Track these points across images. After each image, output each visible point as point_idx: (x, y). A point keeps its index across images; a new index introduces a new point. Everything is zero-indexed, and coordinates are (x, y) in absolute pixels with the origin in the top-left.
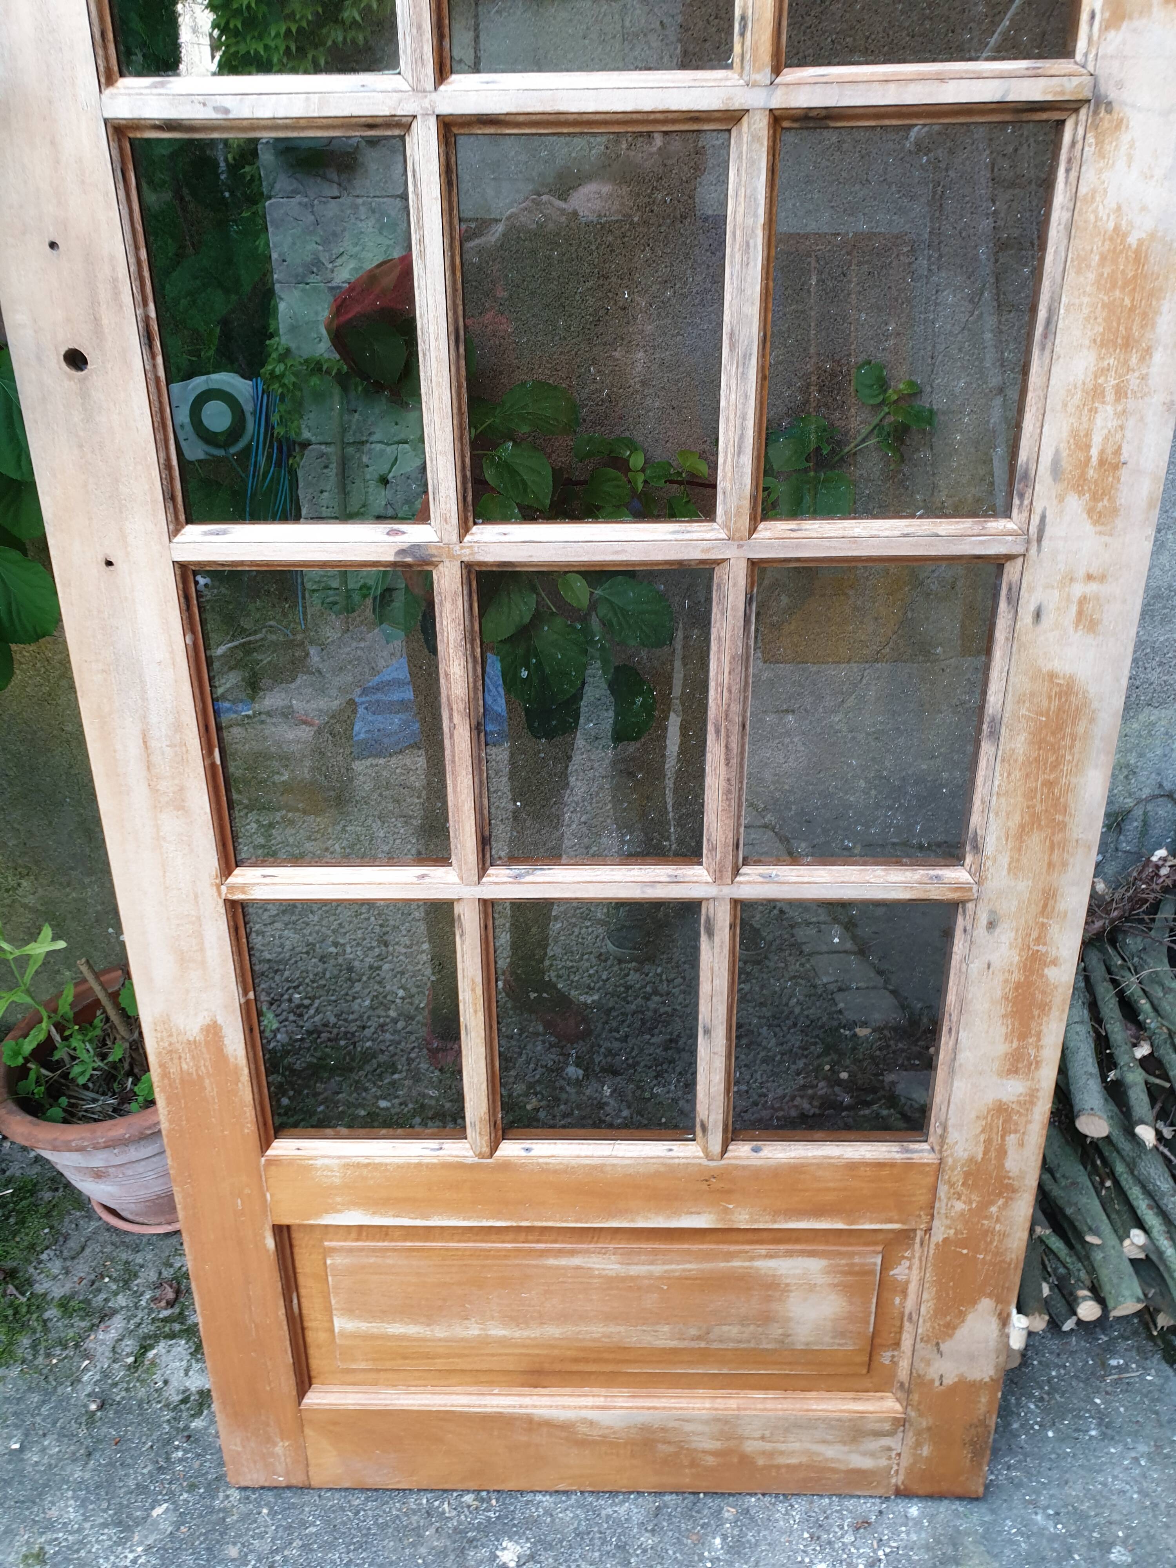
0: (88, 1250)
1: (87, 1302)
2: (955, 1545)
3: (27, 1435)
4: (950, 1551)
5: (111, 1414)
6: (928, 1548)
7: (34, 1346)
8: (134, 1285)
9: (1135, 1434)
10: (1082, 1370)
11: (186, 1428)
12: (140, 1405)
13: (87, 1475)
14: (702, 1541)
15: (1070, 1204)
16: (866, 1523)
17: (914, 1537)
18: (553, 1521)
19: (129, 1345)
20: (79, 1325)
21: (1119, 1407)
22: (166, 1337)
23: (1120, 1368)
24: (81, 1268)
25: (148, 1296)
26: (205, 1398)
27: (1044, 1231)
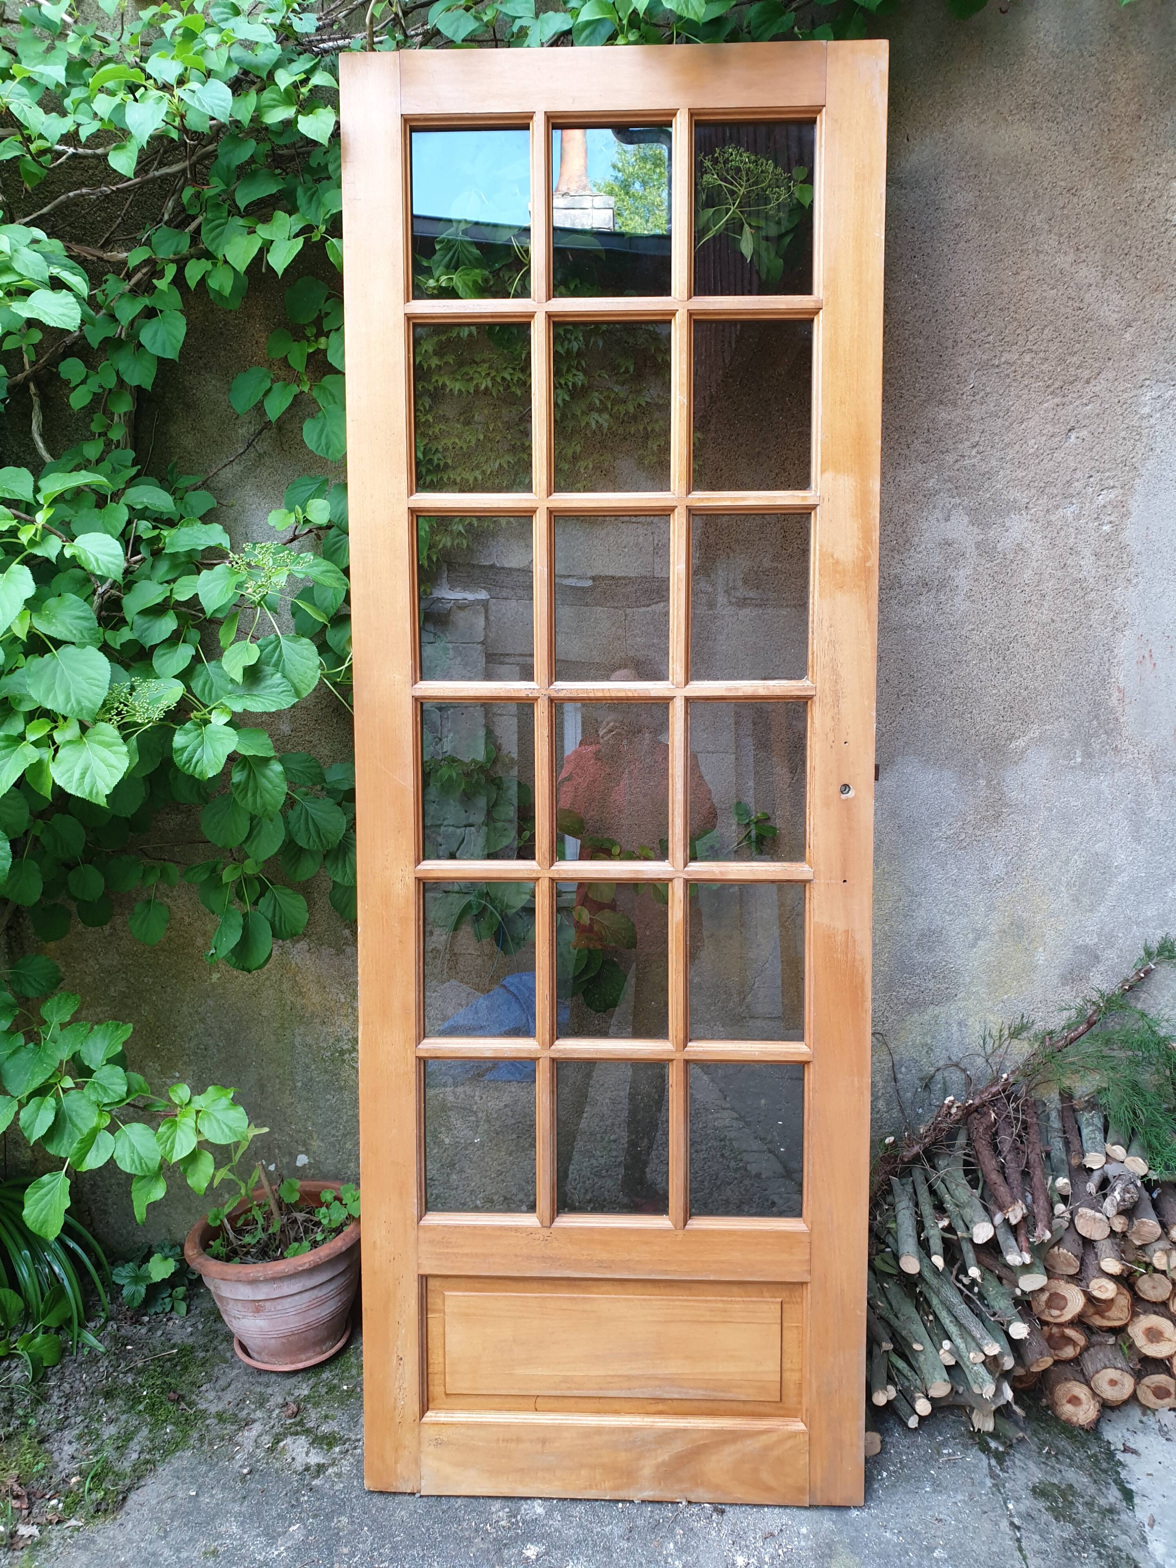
0: (232, 1387)
1: (236, 1415)
2: (830, 1548)
3: (200, 1487)
4: (827, 1551)
5: (257, 1477)
6: (812, 1549)
7: (201, 1438)
8: (267, 1406)
9: (956, 1491)
10: (924, 1456)
11: (309, 1484)
12: (276, 1472)
13: (243, 1509)
14: (661, 1545)
15: (905, 1328)
16: (772, 1535)
17: (803, 1543)
18: (560, 1534)
19: (267, 1441)
20: (231, 1428)
21: (947, 1476)
22: (291, 1434)
23: (949, 1454)
24: (229, 1396)
25: (277, 1411)
26: (321, 1468)
27: (887, 1346)
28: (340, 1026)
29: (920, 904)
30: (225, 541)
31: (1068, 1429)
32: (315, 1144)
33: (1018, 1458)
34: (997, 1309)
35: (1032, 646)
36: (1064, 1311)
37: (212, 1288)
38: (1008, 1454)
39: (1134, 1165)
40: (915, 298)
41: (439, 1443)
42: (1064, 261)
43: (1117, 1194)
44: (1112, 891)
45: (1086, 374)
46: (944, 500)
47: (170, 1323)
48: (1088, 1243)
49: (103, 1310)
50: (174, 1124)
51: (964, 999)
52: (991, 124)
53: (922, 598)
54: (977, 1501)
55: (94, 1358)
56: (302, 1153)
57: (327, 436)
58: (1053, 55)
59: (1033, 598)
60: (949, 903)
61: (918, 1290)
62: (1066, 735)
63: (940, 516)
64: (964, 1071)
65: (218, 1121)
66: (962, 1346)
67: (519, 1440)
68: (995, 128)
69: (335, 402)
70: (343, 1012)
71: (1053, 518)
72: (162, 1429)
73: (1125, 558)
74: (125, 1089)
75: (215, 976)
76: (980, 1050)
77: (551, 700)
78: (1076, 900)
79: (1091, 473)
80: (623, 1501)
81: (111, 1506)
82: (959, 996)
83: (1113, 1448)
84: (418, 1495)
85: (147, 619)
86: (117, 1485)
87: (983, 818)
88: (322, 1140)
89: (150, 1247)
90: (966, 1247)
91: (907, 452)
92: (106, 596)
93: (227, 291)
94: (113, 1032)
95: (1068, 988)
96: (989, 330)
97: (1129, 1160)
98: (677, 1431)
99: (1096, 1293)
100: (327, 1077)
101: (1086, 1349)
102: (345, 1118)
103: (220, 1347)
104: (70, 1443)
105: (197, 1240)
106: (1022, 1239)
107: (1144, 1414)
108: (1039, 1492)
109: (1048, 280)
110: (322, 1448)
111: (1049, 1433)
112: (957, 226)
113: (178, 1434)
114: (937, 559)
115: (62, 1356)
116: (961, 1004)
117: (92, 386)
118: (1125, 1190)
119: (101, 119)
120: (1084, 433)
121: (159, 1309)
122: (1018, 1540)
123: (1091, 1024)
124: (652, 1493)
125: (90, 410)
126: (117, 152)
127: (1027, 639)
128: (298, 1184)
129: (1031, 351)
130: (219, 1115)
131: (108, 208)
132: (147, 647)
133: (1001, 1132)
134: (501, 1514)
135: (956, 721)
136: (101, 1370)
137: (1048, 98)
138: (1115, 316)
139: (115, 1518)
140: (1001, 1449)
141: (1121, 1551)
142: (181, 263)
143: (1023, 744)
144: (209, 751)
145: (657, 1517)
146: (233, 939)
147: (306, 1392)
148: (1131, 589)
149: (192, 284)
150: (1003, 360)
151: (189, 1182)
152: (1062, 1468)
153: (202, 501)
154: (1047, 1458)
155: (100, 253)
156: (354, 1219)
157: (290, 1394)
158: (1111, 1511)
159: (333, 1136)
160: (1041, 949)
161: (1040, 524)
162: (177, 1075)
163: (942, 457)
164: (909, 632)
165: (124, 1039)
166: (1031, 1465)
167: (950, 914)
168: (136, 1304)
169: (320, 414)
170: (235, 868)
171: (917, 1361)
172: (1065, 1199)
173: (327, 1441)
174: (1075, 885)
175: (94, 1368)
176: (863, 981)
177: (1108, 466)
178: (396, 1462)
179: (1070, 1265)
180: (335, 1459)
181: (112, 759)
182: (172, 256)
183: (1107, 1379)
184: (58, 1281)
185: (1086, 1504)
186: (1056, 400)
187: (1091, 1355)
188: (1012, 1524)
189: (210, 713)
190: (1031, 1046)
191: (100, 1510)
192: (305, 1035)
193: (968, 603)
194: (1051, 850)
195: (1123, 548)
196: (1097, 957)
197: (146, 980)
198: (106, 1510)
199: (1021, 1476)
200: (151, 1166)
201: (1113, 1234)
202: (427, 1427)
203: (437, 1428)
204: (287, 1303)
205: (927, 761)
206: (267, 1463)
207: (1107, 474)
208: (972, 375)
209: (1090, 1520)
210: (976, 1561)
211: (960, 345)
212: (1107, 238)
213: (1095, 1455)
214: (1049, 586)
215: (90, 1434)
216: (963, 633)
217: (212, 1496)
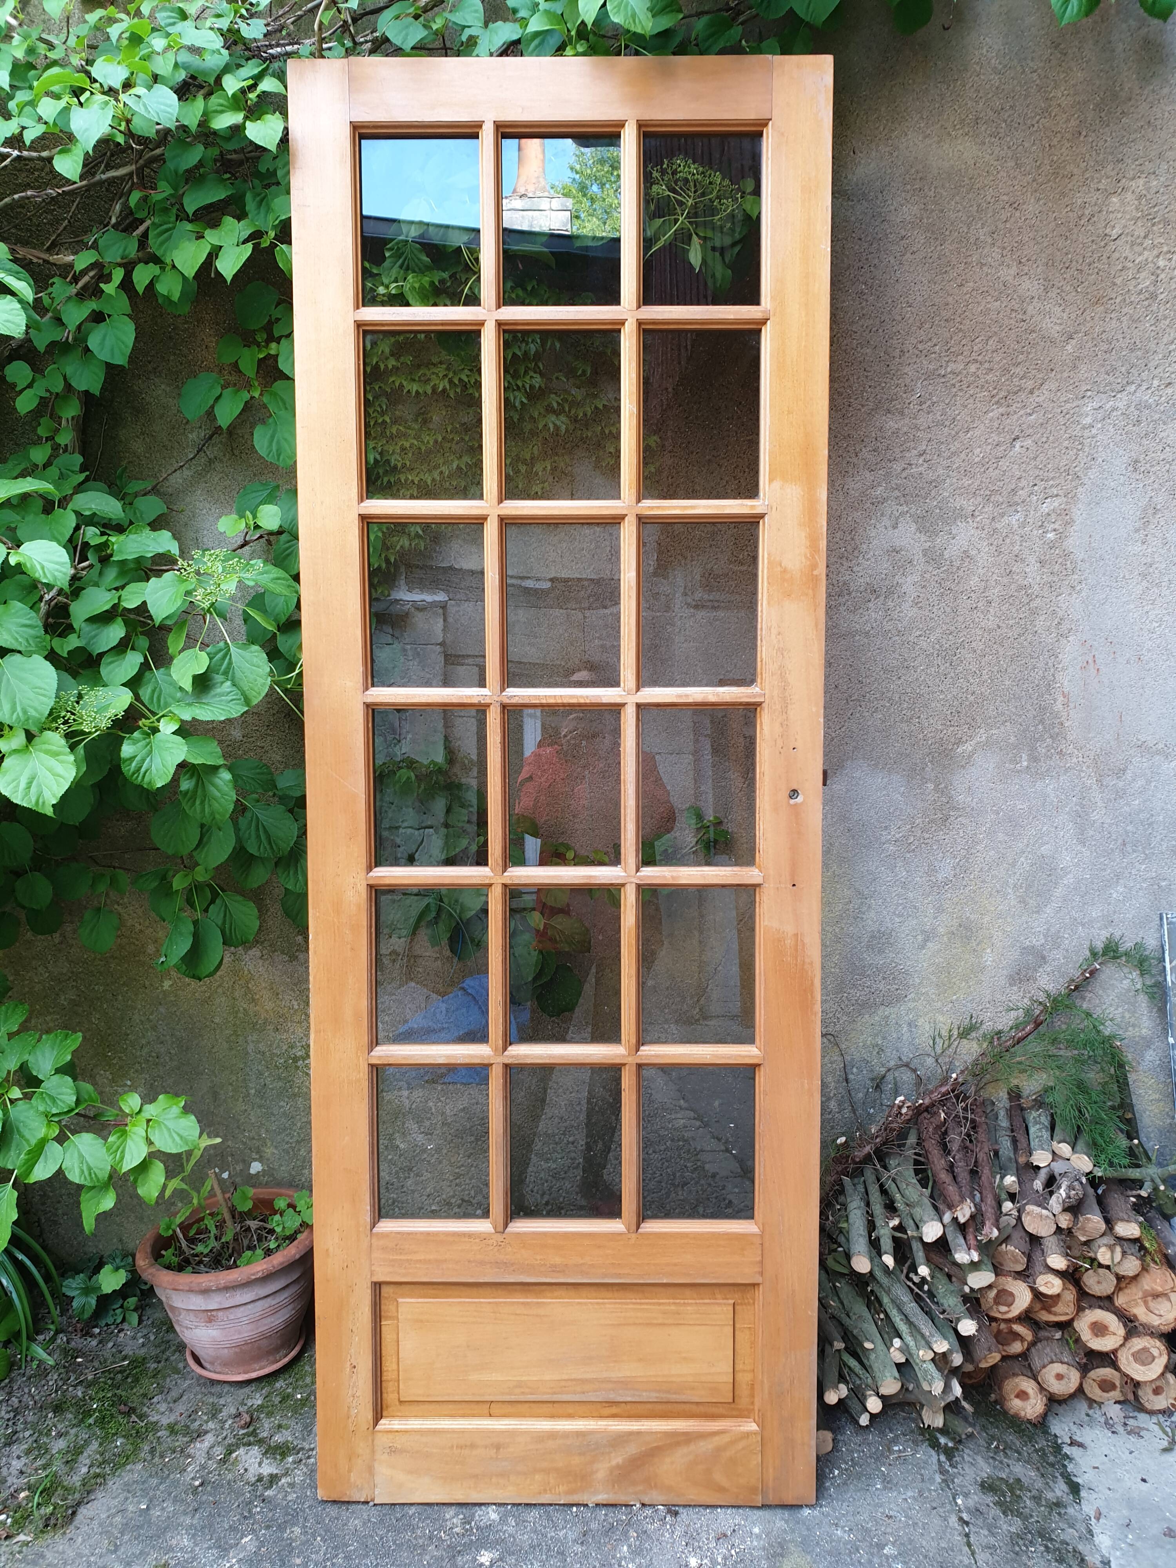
0: (185, 1398)
1: (188, 1427)
2: (782, 1548)
3: (151, 1501)
4: (779, 1550)
6: (764, 1549)
7: (152, 1451)
8: (220, 1416)
9: (906, 1487)
10: (875, 1453)
11: (262, 1495)
12: (229, 1483)
13: (195, 1522)
14: (615, 1548)
15: (856, 1327)
16: (725, 1535)
17: (755, 1543)
18: (515, 1539)
19: (219, 1452)
20: (182, 1440)
21: (897, 1472)
22: (244, 1445)
23: (900, 1451)
24: (181, 1408)
25: (230, 1422)
26: (274, 1479)
27: (839, 1345)
28: (293, 1033)
29: (870, 907)
30: (174, 548)
31: (1016, 1423)
32: (269, 1151)
33: (967, 1454)
34: (946, 1306)
35: (979, 652)
36: (1012, 1307)
37: (164, 1299)
38: (957, 1449)
39: (1079, 1163)
40: (862, 308)
41: (392, 1451)
42: (1008, 273)
43: (1063, 1192)
44: (1059, 892)
45: (1030, 384)
46: (892, 508)
47: (122, 1335)
48: (1035, 1240)
49: (53, 1323)
50: (124, 1133)
51: (914, 1000)
52: (936, 139)
53: (870, 605)
54: (927, 1497)
55: (43, 1372)
56: (255, 1160)
57: (278, 442)
58: (995, 71)
59: (979, 605)
60: (898, 905)
61: (869, 1289)
62: (1013, 739)
63: (888, 524)
64: (914, 1071)
65: (169, 1129)
66: (912, 1344)
67: (473, 1446)
68: (939, 142)
69: (286, 409)
70: (296, 1018)
71: (998, 526)
72: (112, 1442)
73: (1069, 565)
74: (74, 1099)
75: (167, 984)
76: (929, 1050)
77: (504, 707)
78: (1023, 901)
79: (1036, 482)
80: (577, 1505)
81: (60, 1521)
82: (909, 997)
83: (1060, 1441)
84: (371, 1504)
85: (95, 626)
86: (66, 1499)
87: (932, 821)
88: (276, 1147)
89: (102, 1257)
90: (916, 1246)
91: (855, 460)
92: (53, 603)
93: (176, 297)
94: (61, 1041)
95: (1015, 988)
96: (935, 341)
97: (1074, 1158)
98: (631, 1433)
99: (1043, 1289)
100: (280, 1084)
101: (1033, 1344)
102: (299, 1125)
103: (173, 1358)
104: (19, 1457)
105: (149, 1250)
106: (970, 1237)
107: (1090, 1407)
108: (987, 1487)
109: (991, 292)
110: (275, 1459)
111: (997, 1427)
112: (903, 238)
113: (129, 1447)
114: (885, 566)
115: (11, 1370)
116: (911, 1005)
117: (39, 390)
118: (1070, 1187)
119: (46, 123)
120: (1029, 442)
121: (110, 1320)
122: (967, 1535)
123: (1038, 1024)
124: (605, 1496)
125: (37, 413)
126: (62, 156)
127: (974, 644)
128: (251, 1192)
129: (976, 361)
130: (170, 1124)
131: (54, 210)
132: (95, 654)
133: (950, 1132)
134: (455, 1520)
135: (904, 726)
136: (51, 1383)
137: (991, 113)
138: (1057, 328)
139: (64, 1533)
140: (950, 1445)
141: (1068, 1544)
142: (129, 267)
143: (970, 748)
144: (157, 760)
145: (611, 1520)
146: (183, 946)
147: (259, 1402)
148: (1075, 596)
149: (140, 289)
150: (949, 370)
151: (139, 1191)
152: (1010, 1462)
153: (152, 506)
154: (995, 1453)
155: (45, 256)
156: (306, 1226)
157: (243, 1404)
158: (1058, 1504)
159: (287, 1143)
160: (989, 951)
161: (986, 532)
162: (129, 1083)
163: (890, 465)
164: (857, 638)
165: (74, 1048)
166: (979, 1459)
167: (899, 916)
168: (86, 1316)
169: (271, 420)
170: (186, 876)
171: (868, 1359)
172: (1012, 1197)
173: (280, 1451)
174: (1021, 887)
175: (43, 1382)
176: (812, 984)
177: (1051, 475)
178: (350, 1471)
179: (1016, 1261)
180: (288, 1469)
181: (59, 769)
182: (119, 260)
183: (1054, 1373)
184: (6, 1294)
185: (1034, 1497)
186: (1001, 410)
187: (1038, 1350)
188: (961, 1519)
189: (158, 720)
190: (980, 1045)
191: (49, 1525)
192: (258, 1042)
193: (915, 610)
194: (998, 852)
195: (1067, 555)
196: (1044, 958)
197: (96, 988)
198: (55, 1525)
199: (969, 1471)
200: (100, 1176)
201: (1059, 1230)
202: (380, 1435)
203: (390, 1436)
204: (239, 1312)
205: (876, 765)
206: (219, 1475)
207: (1051, 482)
208: (919, 385)
209: (1037, 1513)
210: (926, 1557)
211: (907, 355)
212: (1049, 252)
213: (1042, 1449)
214: (995, 592)
215: (39, 1448)
216: (911, 639)
217: (163, 1509)
